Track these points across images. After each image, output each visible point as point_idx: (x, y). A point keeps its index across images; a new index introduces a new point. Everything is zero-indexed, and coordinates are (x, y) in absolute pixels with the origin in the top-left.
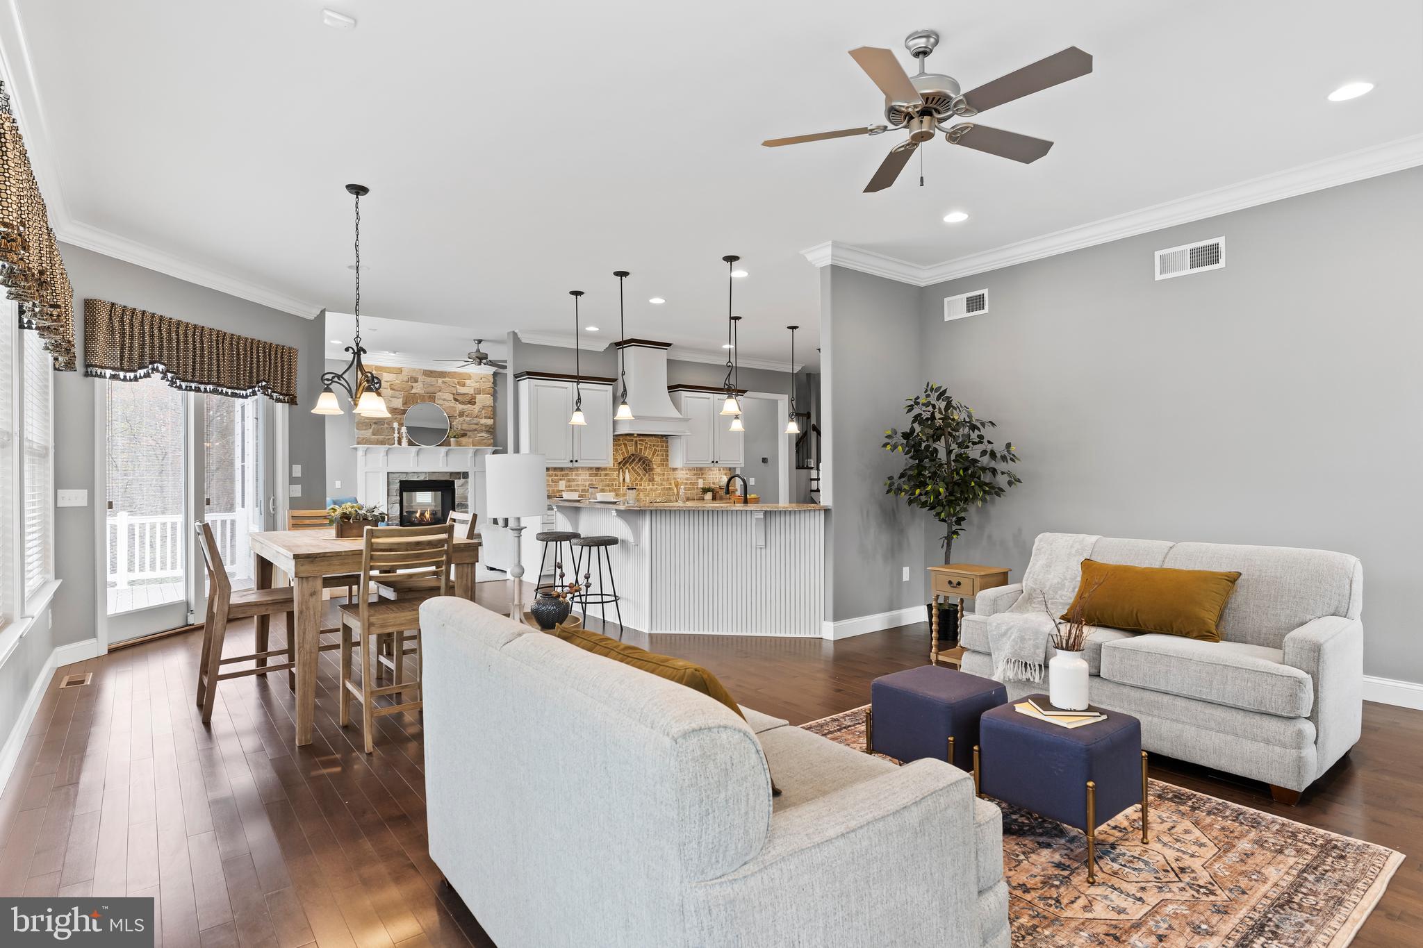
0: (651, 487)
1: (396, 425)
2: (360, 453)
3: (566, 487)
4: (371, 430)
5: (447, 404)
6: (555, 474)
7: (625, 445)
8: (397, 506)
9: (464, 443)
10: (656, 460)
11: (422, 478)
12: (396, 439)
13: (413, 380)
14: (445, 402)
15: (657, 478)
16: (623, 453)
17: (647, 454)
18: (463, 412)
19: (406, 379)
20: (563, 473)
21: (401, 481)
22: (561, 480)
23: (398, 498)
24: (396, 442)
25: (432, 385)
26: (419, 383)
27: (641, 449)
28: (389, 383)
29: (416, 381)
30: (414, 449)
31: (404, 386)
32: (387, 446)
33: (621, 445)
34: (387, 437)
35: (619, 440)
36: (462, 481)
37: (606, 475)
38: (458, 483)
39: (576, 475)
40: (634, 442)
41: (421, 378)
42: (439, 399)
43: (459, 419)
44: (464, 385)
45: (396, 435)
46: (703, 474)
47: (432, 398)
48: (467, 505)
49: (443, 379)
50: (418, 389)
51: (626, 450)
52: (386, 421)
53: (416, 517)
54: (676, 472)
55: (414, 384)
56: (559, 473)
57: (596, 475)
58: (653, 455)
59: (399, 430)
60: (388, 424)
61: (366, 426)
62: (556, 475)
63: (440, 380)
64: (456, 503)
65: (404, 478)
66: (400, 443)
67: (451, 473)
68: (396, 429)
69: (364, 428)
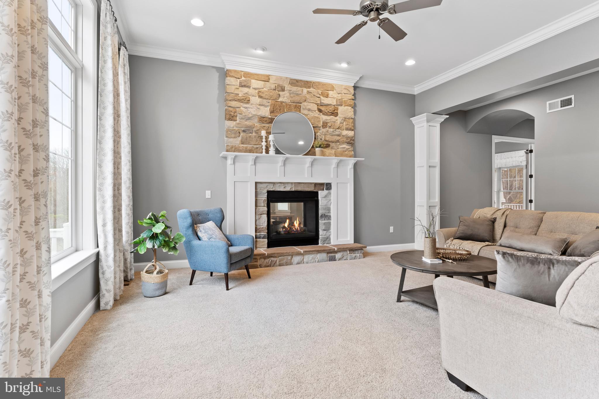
1: (263, 133)
2: (229, 161)
4: (240, 139)
5: (312, 114)
8: (265, 217)
9: (327, 154)
11: (288, 189)
12: (264, 148)
13: (280, 89)
14: (310, 113)
18: (327, 123)
19: (273, 87)
21: (269, 192)
23: (266, 209)
24: (264, 151)
25: (297, 95)
26: (286, 92)
28: (257, 91)
29: (283, 90)
30: (281, 158)
31: (271, 94)
32: (256, 154)
34: (255, 146)
36: (325, 192)
38: (321, 194)
41: (287, 87)
42: (304, 109)
43: (323, 130)
44: (327, 96)
45: (264, 144)
47: (297, 107)
48: (330, 216)
49: (308, 90)
50: (285, 98)
52: (254, 129)
53: (284, 227)
55: (281, 93)
59: (267, 138)
60: (256, 133)
61: (235, 134)
63: (305, 90)
64: (320, 214)
65: (271, 188)
66: (267, 152)
67: (316, 184)
68: (264, 137)
69: (233, 135)
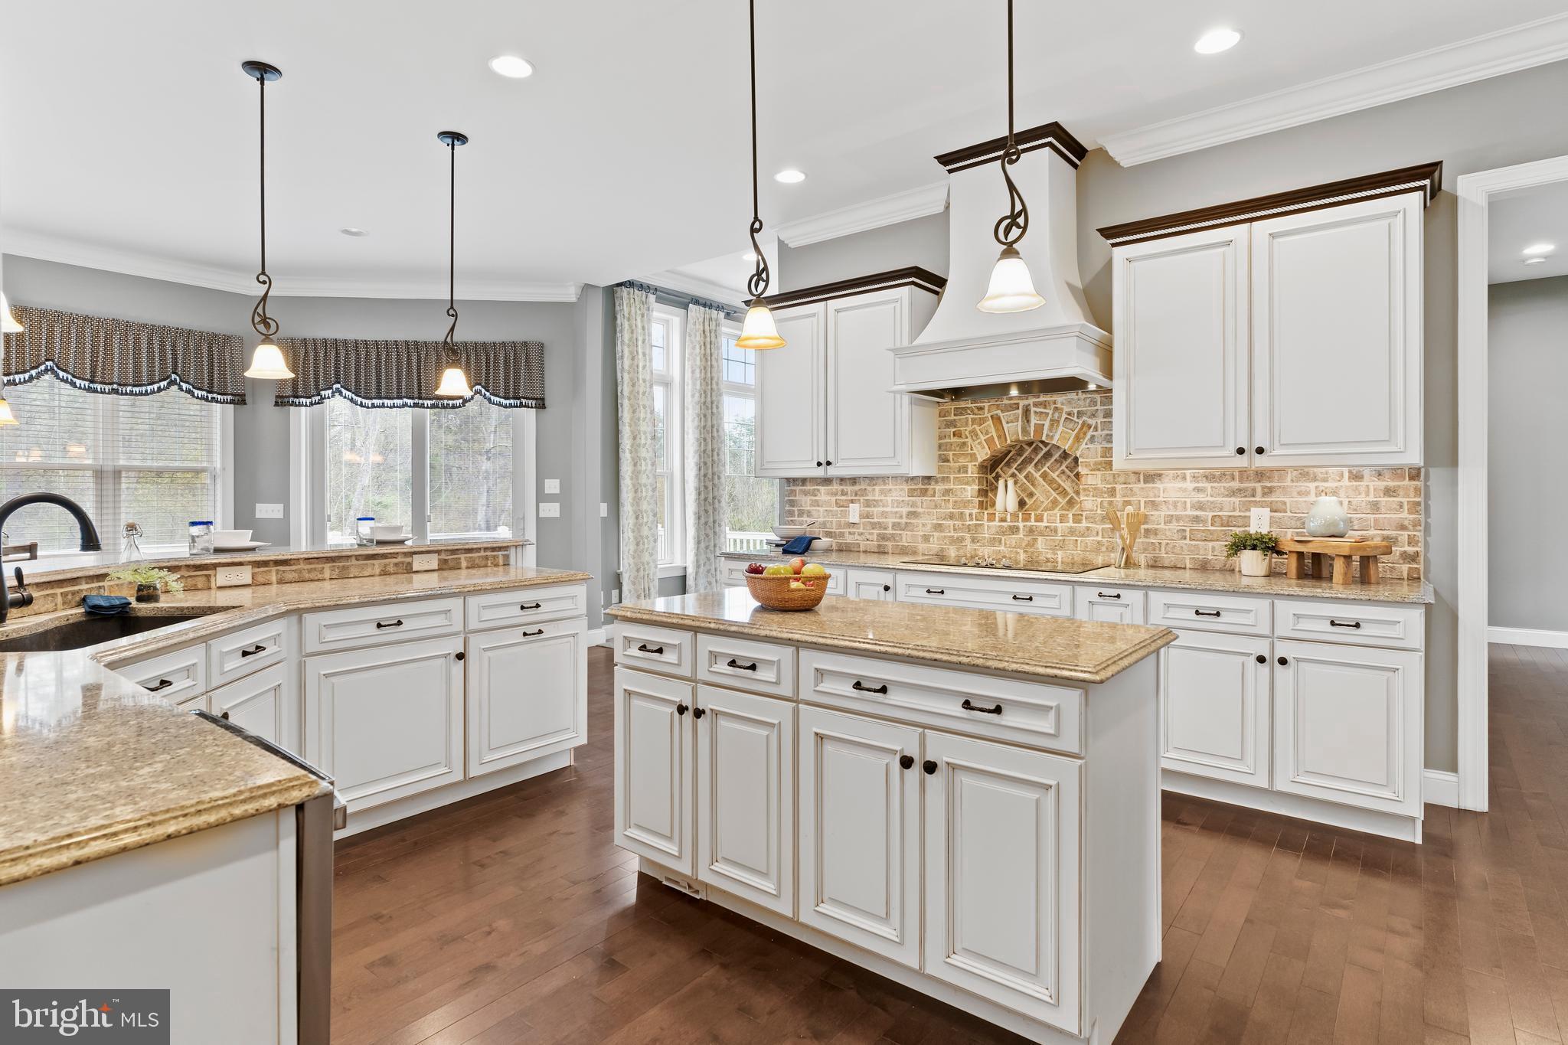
0: (1071, 524)
3: (862, 516)
6: (842, 490)
7: (997, 420)
10: (1088, 452)
15: (1088, 502)
16: (990, 441)
17: (1061, 437)
20: (856, 488)
22: (852, 501)
27: (1039, 428)
33: (982, 421)
35: (981, 409)
37: (947, 492)
39: (882, 492)
40: (1020, 411)
46: (1269, 491)
51: (997, 430)
54: (1158, 485)
56: (849, 488)
57: (924, 493)
58: (1078, 439)
62: (844, 493)
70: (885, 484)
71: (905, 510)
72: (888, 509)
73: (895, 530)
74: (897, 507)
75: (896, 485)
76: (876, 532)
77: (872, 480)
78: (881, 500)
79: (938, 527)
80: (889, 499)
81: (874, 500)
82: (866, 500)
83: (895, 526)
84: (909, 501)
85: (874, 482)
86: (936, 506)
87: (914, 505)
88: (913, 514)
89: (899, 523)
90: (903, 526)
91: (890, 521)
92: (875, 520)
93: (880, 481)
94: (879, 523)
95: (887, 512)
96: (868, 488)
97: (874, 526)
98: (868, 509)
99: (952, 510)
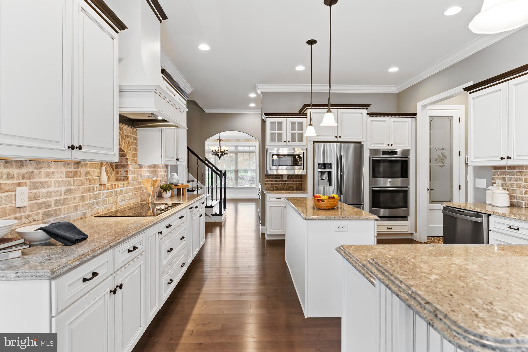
70: (49, 167)
71: (63, 189)
72: (51, 189)
73: (57, 206)
74: (58, 187)
75: (58, 168)
76: (41, 211)
77: (38, 162)
78: (46, 182)
79: (82, 198)
80: (53, 180)
81: (41, 182)
82: (33, 183)
83: (57, 203)
84: (66, 181)
85: (41, 165)
86: (82, 183)
87: (69, 184)
88: (69, 191)
89: (60, 200)
90: (62, 202)
91: (53, 199)
92: (41, 201)
93: (45, 165)
94: (45, 202)
95: (51, 192)
96: (36, 171)
97: (40, 206)
98: (34, 191)
99: (89, 186)
